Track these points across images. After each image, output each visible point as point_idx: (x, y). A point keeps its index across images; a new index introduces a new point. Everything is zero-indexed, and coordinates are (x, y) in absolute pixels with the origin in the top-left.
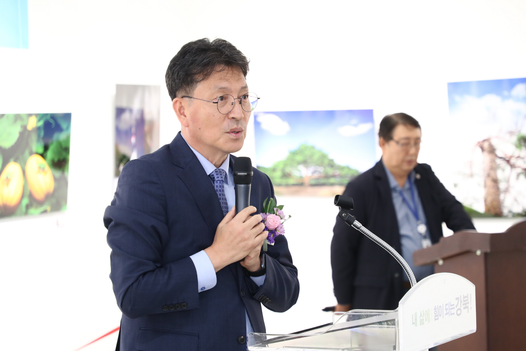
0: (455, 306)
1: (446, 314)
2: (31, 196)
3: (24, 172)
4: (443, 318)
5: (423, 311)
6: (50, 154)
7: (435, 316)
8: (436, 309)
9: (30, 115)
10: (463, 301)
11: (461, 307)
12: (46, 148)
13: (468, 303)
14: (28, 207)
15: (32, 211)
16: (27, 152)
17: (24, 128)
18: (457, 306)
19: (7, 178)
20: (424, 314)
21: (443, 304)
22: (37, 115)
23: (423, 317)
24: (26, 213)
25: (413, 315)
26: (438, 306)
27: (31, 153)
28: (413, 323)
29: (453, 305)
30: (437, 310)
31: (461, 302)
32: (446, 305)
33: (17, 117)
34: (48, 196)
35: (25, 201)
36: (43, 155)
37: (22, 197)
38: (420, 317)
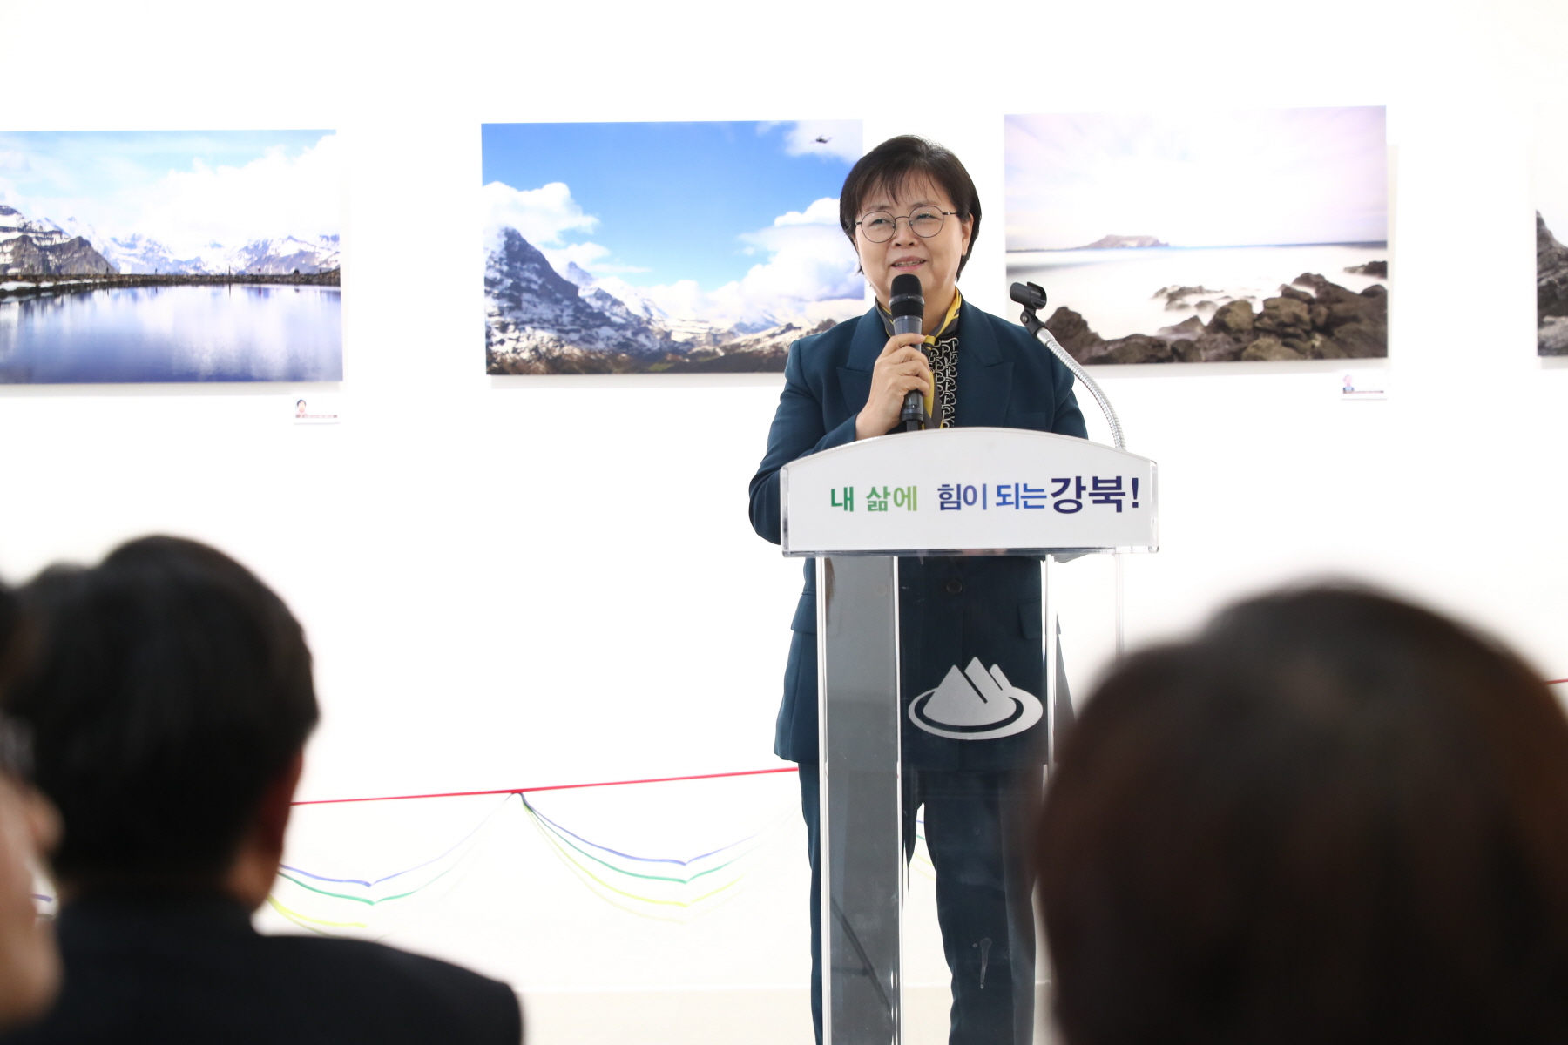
0: (1048, 492)
1: (998, 504)
4: (985, 507)
5: (885, 488)
7: (942, 503)
8: (952, 489)
10: (1090, 489)
11: (1079, 495)
13: (1123, 494)
18: (1055, 495)
20: (886, 494)
21: (984, 487)
23: (885, 497)
25: (833, 491)
26: (959, 486)
28: (834, 504)
29: (1042, 490)
30: (954, 493)
31: (1080, 488)
32: (999, 488)
38: (869, 497)
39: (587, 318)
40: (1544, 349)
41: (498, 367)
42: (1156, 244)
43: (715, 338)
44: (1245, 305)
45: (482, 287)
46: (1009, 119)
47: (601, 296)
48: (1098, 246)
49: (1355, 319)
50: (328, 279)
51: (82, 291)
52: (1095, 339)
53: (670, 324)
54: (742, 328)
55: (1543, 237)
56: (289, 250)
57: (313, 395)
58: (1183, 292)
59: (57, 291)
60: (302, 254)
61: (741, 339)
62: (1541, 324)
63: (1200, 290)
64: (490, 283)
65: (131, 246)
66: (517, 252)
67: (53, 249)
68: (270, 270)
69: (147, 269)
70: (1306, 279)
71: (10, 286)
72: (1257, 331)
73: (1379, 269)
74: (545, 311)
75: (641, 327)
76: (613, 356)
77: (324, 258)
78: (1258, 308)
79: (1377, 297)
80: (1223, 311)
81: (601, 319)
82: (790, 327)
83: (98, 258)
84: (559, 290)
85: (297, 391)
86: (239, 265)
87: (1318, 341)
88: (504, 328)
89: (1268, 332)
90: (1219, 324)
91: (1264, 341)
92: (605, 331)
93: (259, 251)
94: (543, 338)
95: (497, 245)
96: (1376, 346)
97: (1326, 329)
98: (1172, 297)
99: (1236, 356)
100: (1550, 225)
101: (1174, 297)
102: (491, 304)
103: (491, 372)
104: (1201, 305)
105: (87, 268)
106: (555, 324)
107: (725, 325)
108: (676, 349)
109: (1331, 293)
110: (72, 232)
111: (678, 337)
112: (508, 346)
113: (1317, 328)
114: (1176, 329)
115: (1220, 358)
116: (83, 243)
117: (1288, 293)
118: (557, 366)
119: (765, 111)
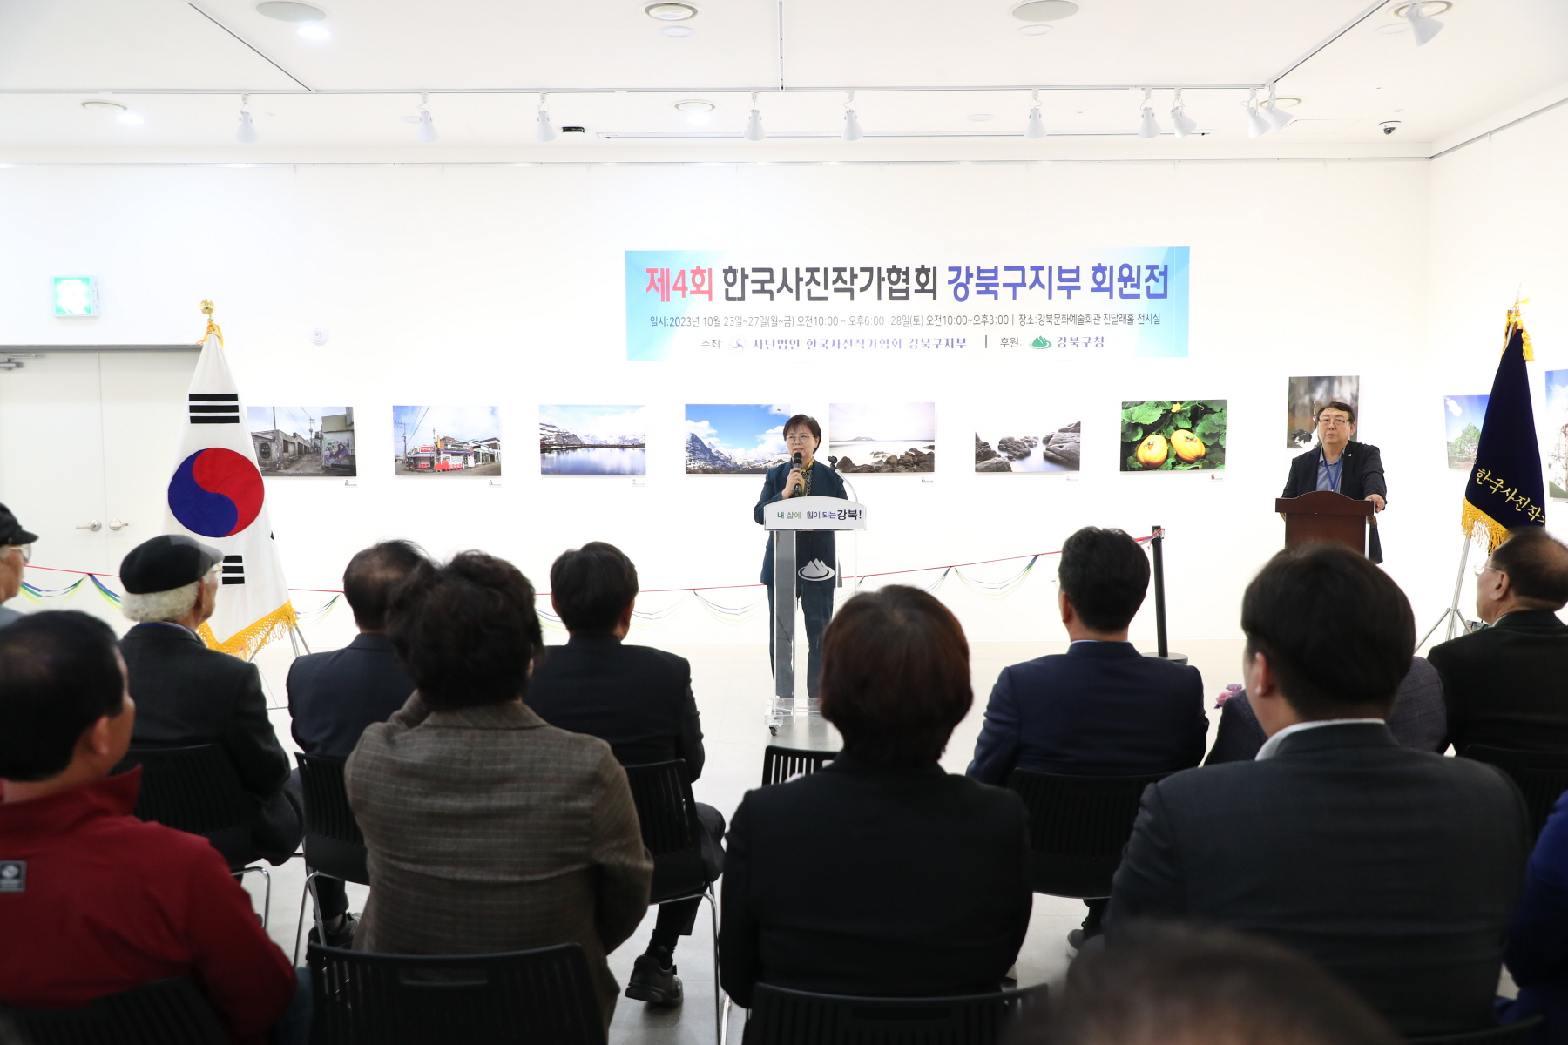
2: (1177, 456)
3: (1169, 441)
6: (1199, 429)
9: (1175, 402)
12: (1194, 424)
14: (1174, 465)
15: (1180, 467)
16: (1171, 427)
17: (1169, 411)
19: (1149, 444)
22: (1181, 402)
24: (1172, 469)
27: (1177, 428)
33: (1158, 404)
34: (1198, 458)
35: (1171, 460)
36: (1190, 430)
37: (1167, 457)
39: (714, 458)
40: (977, 470)
41: (689, 471)
42: (871, 440)
43: (749, 464)
44: (895, 457)
45: (685, 449)
46: (831, 405)
47: (718, 452)
48: (855, 440)
49: (925, 461)
50: (642, 446)
51: (574, 449)
52: (854, 465)
53: (737, 460)
54: (756, 461)
55: (977, 439)
56: (631, 438)
57: (638, 479)
58: (878, 453)
59: (567, 449)
60: (635, 439)
61: (756, 464)
62: (976, 463)
63: (883, 453)
64: (687, 448)
65: (588, 436)
66: (695, 439)
67: (566, 437)
68: (626, 444)
69: (592, 443)
70: (912, 450)
71: (554, 447)
72: (898, 464)
73: (932, 447)
74: (702, 456)
75: (728, 460)
76: (721, 468)
77: (641, 441)
78: (899, 458)
79: (931, 455)
80: (889, 458)
81: (718, 459)
82: (770, 461)
83: (579, 440)
84: (706, 450)
85: (633, 477)
86: (617, 442)
87: (915, 467)
88: (691, 460)
89: (901, 464)
90: (888, 462)
91: (901, 467)
92: (719, 462)
93: (623, 438)
94: (701, 463)
95: (689, 438)
96: (931, 469)
97: (917, 464)
98: (875, 455)
99: (893, 471)
100: (979, 436)
101: (876, 454)
102: (687, 454)
103: (687, 473)
104: (883, 457)
105: (575, 443)
106: (705, 459)
107: (752, 460)
108: (738, 467)
109: (919, 454)
110: (571, 433)
111: (739, 464)
112: (692, 466)
113: (915, 463)
114: (876, 463)
115: (888, 472)
116: (574, 436)
117: (907, 454)
118: (705, 471)
119: (763, 402)
